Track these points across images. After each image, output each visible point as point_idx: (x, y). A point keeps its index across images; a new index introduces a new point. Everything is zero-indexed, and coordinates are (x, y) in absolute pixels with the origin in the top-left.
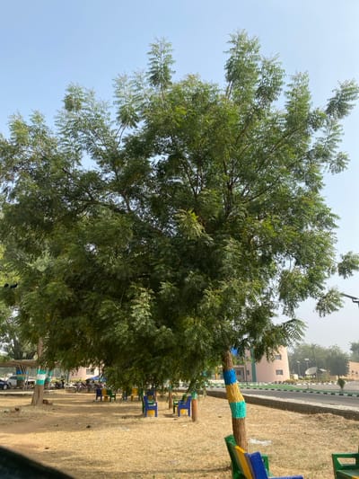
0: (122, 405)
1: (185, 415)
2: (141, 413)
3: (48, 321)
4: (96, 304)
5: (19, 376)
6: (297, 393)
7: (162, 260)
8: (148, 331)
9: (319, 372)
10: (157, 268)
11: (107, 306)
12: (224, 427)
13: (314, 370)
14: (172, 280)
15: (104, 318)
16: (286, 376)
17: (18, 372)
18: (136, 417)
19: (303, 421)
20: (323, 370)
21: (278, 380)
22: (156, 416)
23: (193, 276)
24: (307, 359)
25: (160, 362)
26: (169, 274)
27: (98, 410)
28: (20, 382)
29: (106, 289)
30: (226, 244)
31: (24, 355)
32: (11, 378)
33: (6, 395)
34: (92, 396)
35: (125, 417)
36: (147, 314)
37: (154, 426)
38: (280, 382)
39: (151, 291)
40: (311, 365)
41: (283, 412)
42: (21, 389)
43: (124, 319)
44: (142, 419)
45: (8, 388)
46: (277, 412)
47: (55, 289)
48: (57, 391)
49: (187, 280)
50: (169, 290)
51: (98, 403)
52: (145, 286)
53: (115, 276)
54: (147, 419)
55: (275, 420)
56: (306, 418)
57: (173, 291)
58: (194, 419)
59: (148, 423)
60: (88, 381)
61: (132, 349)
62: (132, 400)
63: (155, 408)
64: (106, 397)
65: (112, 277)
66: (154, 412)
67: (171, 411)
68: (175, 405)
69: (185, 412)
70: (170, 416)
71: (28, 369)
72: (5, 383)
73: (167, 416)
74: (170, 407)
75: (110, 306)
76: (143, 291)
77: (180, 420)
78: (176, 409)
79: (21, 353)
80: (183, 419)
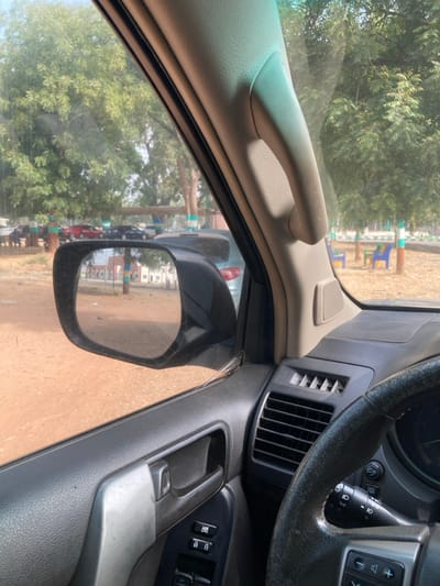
1: (381, 268)
5: (157, 225)
10: (426, 36)
11: (340, 107)
15: (338, 125)
17: (156, 220)
22: (344, 266)
31: (159, 201)
32: (148, 228)
39: (416, 78)
43: (368, 125)
52: (405, 71)
58: (398, 271)
63: (343, 260)
67: (361, 263)
68: (366, 257)
69: (382, 263)
70: (360, 268)
71: (166, 216)
72: (143, 233)
73: (355, 268)
74: (357, 258)
75: (346, 108)
76: (402, 80)
77: (376, 272)
78: (368, 261)
79: (155, 198)
80: (381, 272)
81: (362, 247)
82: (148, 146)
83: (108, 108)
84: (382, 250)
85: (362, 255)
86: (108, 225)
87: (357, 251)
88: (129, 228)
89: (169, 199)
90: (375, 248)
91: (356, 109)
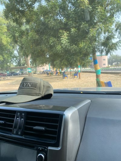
0: (55, 77)
1: (76, 78)
2: (62, 78)
3: (32, 47)
4: (47, 39)
5: (22, 71)
6: (111, 70)
7: (71, 19)
8: (67, 47)
9: (118, 63)
10: (69, 23)
11: (52, 40)
12: (89, 79)
13: (116, 63)
14: (75, 27)
15: (52, 44)
16: (107, 65)
17: (21, 70)
18: (61, 79)
19: (115, 76)
20: (119, 63)
21: (104, 67)
22: (67, 78)
23: (84, 24)
24: (114, 60)
25: (73, 58)
26: (74, 25)
27: (49, 78)
28: (22, 73)
29: (50, 34)
30: (97, 9)
31: (22, 65)
32: (19, 72)
33: (20, 77)
34: (46, 75)
35: (58, 79)
36: (67, 41)
37: (67, 81)
38: (104, 68)
39: (68, 32)
40: (115, 62)
41: (108, 75)
42: (23, 75)
43: (59, 44)
44: (63, 79)
45: (19, 75)
46: (106, 75)
47: (32, 35)
48: (35, 75)
49: (82, 26)
50: (75, 32)
51: (48, 77)
52: (65, 31)
53: (53, 28)
54: (65, 79)
55: (105, 77)
56: (116, 75)
57: (76, 32)
58: (79, 78)
59: (66, 80)
60: (43, 71)
61: (63, 54)
62: (58, 75)
63: (67, 76)
64: (50, 75)
65: (52, 29)
66: (66, 77)
67: (72, 77)
68: (73, 75)
69: (76, 76)
70: (72, 78)
71: (24, 69)
72: (18, 74)
73: (70, 78)
74: (71, 76)
75: (53, 40)
76: (65, 33)
77: (75, 79)
78: (73, 76)
79: (21, 64)
80: (76, 79)
81: (72, 73)
82: (17, 51)
83: (3, 42)
84: (76, 73)
85: (72, 75)
86: (8, 72)
87: (71, 74)
88: (14, 73)
89: (24, 64)
90: (74, 73)
91: (56, 40)
